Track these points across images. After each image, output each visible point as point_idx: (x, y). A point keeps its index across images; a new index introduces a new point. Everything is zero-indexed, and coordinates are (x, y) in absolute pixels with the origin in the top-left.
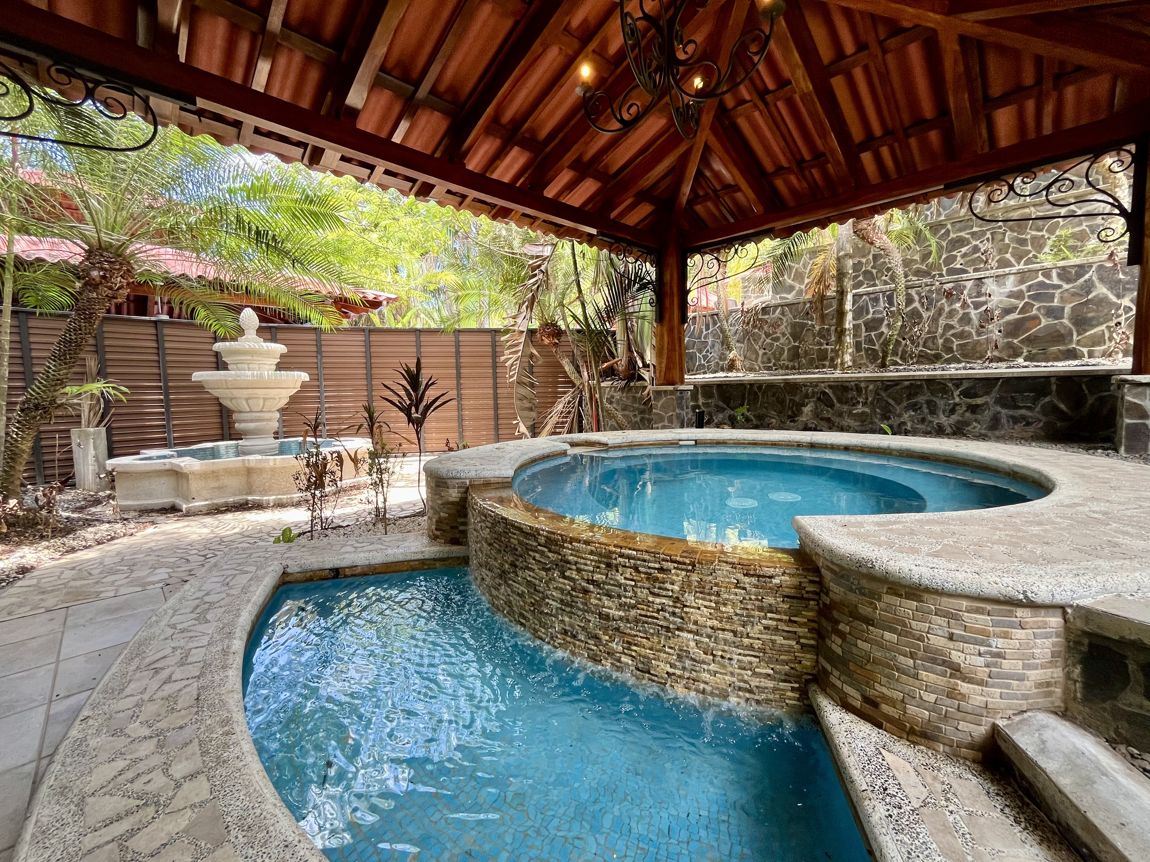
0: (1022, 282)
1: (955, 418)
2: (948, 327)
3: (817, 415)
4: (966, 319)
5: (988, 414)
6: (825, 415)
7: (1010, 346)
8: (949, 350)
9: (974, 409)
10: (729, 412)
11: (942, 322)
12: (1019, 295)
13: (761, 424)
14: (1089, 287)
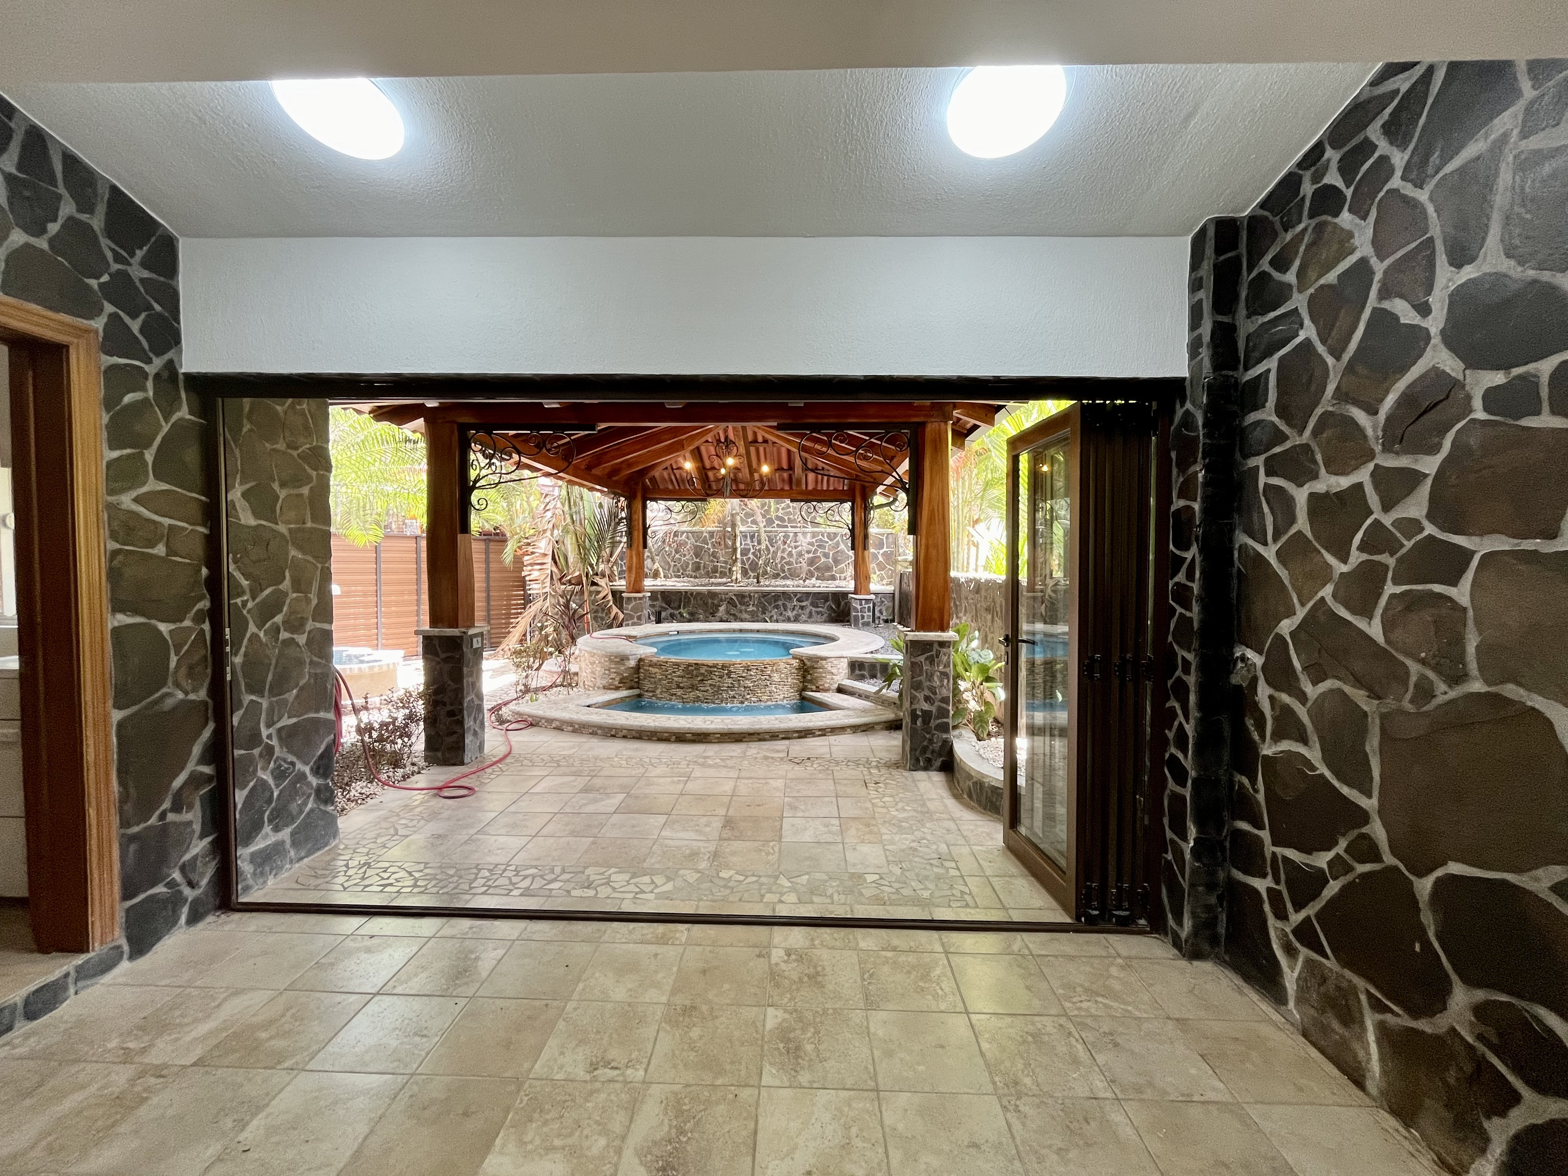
0: (813, 537)
1: (795, 612)
2: (783, 558)
3: (728, 612)
4: (790, 554)
5: (808, 610)
6: (732, 612)
7: (810, 571)
8: (784, 571)
9: (802, 608)
10: (670, 611)
11: (779, 554)
12: (811, 544)
13: (693, 618)
14: (838, 544)
